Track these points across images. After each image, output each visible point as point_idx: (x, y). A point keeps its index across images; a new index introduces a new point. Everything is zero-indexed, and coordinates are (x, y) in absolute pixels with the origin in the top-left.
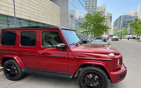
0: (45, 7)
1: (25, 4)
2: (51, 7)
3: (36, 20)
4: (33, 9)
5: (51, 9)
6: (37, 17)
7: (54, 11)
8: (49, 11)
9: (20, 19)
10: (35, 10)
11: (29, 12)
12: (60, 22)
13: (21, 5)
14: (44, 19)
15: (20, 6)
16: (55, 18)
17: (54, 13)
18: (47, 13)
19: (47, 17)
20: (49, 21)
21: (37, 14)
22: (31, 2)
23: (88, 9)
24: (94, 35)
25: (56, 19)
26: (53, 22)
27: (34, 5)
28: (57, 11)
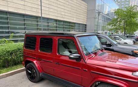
0: (72, 5)
1: (53, 4)
2: (77, 4)
3: (62, 19)
4: (60, 9)
5: (77, 7)
6: (64, 16)
7: (80, 8)
8: (75, 9)
9: (48, 19)
10: (62, 9)
11: (56, 12)
12: (86, 19)
13: (50, 5)
14: (70, 18)
15: (48, 6)
16: (81, 16)
17: (80, 11)
18: (74, 11)
19: (73, 15)
20: (75, 19)
21: (63, 13)
22: (58, 2)
23: (119, 2)
24: (125, 33)
25: (83, 16)
26: (79, 20)
27: (61, 4)
28: (84, 8)
